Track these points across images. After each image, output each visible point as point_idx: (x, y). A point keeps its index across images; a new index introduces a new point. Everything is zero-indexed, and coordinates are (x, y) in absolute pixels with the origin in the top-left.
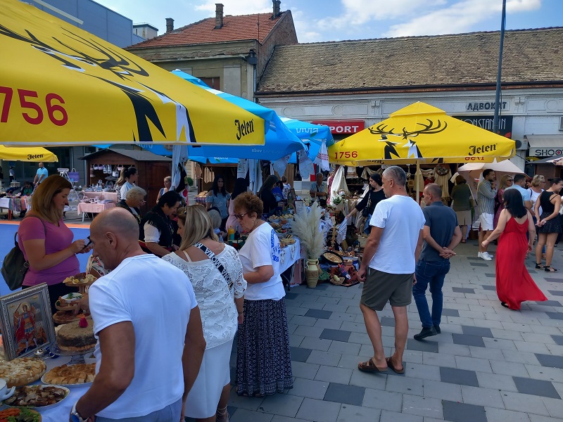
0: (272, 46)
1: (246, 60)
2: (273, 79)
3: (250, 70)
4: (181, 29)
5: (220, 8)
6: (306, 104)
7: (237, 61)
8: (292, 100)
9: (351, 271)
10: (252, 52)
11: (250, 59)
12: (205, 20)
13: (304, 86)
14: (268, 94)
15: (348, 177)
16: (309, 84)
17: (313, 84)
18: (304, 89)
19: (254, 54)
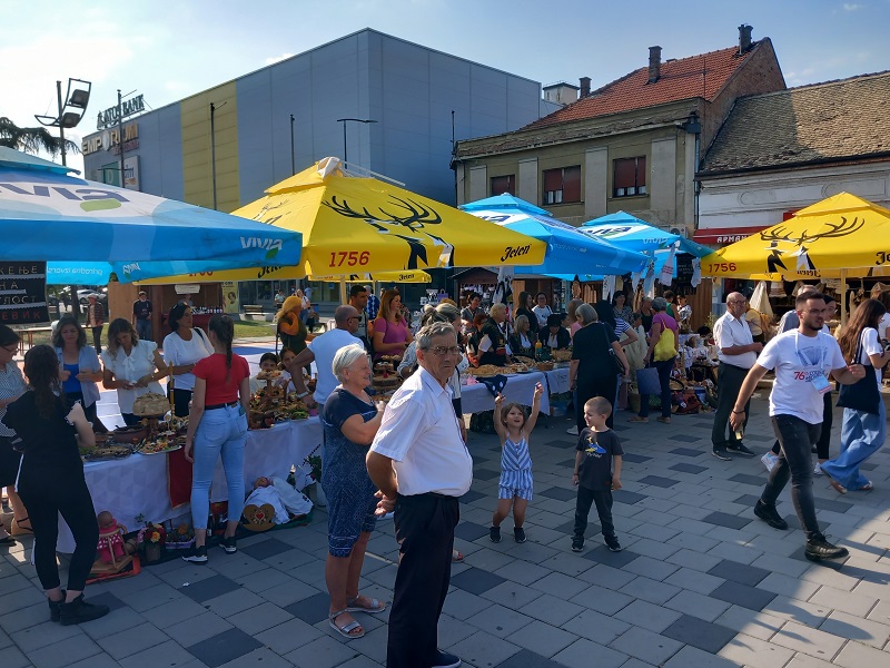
0: (731, 100)
1: (684, 128)
2: (726, 151)
3: (690, 141)
4: (600, 91)
5: (655, 52)
6: (777, 184)
7: (671, 131)
8: (754, 180)
9: (691, 400)
10: (694, 115)
11: (691, 126)
12: (636, 72)
13: (776, 157)
14: (715, 175)
15: (771, 296)
16: (785, 153)
17: (792, 153)
18: (774, 162)
19: (696, 118)
